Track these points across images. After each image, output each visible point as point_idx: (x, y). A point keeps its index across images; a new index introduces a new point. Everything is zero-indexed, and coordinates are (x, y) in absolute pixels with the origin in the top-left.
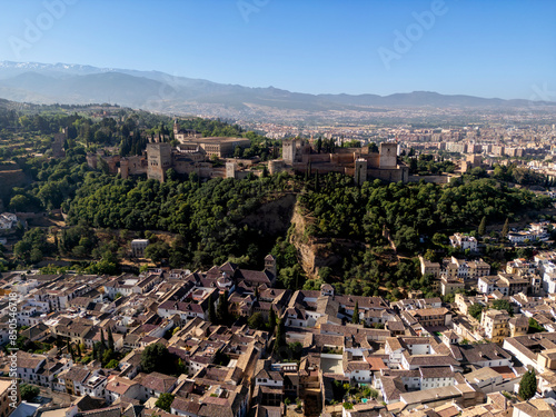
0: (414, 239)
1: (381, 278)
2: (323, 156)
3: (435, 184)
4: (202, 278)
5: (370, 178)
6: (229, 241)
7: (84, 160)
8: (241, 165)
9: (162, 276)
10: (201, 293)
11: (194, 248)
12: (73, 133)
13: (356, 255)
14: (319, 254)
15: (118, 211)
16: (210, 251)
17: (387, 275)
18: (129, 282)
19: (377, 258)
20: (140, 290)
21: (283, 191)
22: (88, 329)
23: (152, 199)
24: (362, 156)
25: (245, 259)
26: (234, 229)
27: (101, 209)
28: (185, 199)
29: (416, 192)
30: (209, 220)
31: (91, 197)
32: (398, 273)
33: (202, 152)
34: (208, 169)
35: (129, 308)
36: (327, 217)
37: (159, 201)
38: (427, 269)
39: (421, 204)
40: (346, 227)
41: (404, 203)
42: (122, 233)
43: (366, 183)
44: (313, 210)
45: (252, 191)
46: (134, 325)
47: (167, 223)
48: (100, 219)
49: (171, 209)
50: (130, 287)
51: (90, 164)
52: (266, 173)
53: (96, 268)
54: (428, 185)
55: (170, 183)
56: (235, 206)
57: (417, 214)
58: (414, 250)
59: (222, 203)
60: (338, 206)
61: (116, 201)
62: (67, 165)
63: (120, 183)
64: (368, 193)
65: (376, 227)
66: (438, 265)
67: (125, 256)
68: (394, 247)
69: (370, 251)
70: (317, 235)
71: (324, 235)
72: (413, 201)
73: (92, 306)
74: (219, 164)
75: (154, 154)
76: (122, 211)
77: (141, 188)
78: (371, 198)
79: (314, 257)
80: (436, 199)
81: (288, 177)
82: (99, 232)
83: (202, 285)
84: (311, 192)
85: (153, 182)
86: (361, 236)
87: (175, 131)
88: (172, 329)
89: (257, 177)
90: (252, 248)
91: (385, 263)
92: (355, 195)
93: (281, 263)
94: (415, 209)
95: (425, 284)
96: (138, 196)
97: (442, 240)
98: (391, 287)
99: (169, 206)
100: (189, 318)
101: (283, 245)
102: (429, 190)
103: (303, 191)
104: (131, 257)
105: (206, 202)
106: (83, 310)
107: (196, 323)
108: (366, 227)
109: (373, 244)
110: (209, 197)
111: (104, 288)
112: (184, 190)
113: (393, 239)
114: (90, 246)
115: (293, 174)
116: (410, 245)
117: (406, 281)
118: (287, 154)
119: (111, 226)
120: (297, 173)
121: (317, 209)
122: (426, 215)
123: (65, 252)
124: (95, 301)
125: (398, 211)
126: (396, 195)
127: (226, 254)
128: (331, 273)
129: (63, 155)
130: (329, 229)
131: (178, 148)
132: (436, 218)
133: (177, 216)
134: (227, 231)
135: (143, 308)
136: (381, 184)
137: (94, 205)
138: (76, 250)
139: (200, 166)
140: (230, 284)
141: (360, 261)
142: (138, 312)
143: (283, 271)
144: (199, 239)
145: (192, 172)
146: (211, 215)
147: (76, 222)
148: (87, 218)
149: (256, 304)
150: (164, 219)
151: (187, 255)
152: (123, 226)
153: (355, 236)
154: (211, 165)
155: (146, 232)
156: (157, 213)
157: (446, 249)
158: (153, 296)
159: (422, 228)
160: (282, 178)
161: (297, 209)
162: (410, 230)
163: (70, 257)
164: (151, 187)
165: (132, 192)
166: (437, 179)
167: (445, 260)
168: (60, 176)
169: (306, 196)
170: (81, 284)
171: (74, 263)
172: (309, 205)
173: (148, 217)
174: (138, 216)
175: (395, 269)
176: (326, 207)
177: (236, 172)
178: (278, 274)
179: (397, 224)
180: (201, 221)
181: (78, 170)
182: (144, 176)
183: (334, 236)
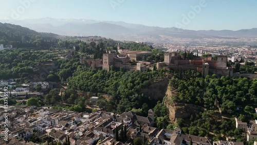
0: (232, 108)
1: (211, 127)
2: (186, 61)
3: (249, 78)
4: (117, 118)
5: (210, 73)
6: (134, 101)
7: (79, 60)
8: (145, 64)
9: (101, 114)
10: (115, 124)
11: (118, 103)
12: (78, 49)
13: (198, 114)
14: (177, 111)
15: (88, 83)
16: (125, 105)
17: (214, 126)
18: (85, 116)
19: (210, 116)
20: (89, 120)
21: (162, 78)
22: (61, 135)
23: (103, 79)
24: (207, 62)
25: (140, 110)
26: (136, 95)
27: (81, 82)
28: (116, 79)
29: (236, 82)
30: (126, 90)
31: (78, 76)
32: (221, 126)
33: (128, 58)
34: (129, 66)
35: (82, 128)
36: (184, 92)
37: (106, 80)
38: (239, 125)
39: (239, 89)
40: (194, 98)
41: (228, 88)
42: (88, 93)
43: (207, 76)
44: (177, 88)
45: (147, 77)
46: (82, 136)
47: (107, 90)
48: (80, 86)
49: (110, 84)
50: (85, 118)
51: (81, 62)
52: (155, 68)
53: (73, 108)
54: (244, 78)
55: (111, 71)
56: (138, 84)
57: (235, 95)
58: (232, 114)
59: (132, 82)
60: (190, 87)
61: (88, 79)
62: (72, 63)
63: (90, 71)
64: (209, 81)
65: (211, 99)
66: (246, 124)
67: (88, 104)
68: (220, 111)
69: (206, 112)
70: (177, 101)
71: (181, 102)
72: (234, 87)
73: (67, 125)
74: (134, 64)
75: (106, 58)
76: (89, 83)
77: (99, 73)
78: (210, 84)
79: (175, 113)
80: (249, 86)
81: (166, 71)
82: (79, 92)
83: (116, 121)
84: (177, 79)
85: (104, 71)
86: (201, 104)
87: (118, 48)
88: (98, 140)
89: (151, 70)
90: (145, 105)
91: (214, 120)
92: (201, 82)
93: (158, 114)
94: (235, 92)
95: (237, 134)
96: (97, 77)
97: (250, 110)
98: (216, 133)
99: (109, 82)
100: (107, 136)
101: (160, 105)
102: (244, 81)
103: (173, 78)
104: (90, 105)
105: (125, 81)
106: (63, 126)
107: (109, 139)
108: (205, 99)
109: (208, 108)
110: (127, 79)
111: (75, 118)
112: (117, 75)
113: (220, 107)
114: (74, 98)
115: (169, 69)
116: (230, 111)
117: (225, 131)
118: (167, 60)
119: (84, 90)
120: (171, 69)
121: (179, 88)
122: (241, 95)
123: (64, 100)
124: (69, 123)
125: (225, 92)
126: (224, 83)
127: (132, 107)
128: (183, 122)
129: (71, 58)
130: (184, 98)
131: (118, 56)
132: (248, 97)
133: (112, 87)
134: (133, 96)
135: (88, 129)
136: (216, 77)
137: (79, 80)
138: (69, 100)
139: (126, 64)
140: (129, 122)
141: (200, 117)
142: (85, 131)
143: (158, 119)
144: (120, 99)
145: (122, 67)
146: (127, 88)
147: (70, 87)
148: (75, 86)
149: (139, 134)
150: (106, 88)
151: (114, 106)
152: (89, 90)
153: (198, 104)
154: (130, 64)
155: (98, 94)
156: (104, 85)
157: (252, 116)
158: (94, 124)
159: (238, 102)
160: (163, 71)
161: (169, 87)
162: (230, 102)
163: (66, 103)
164: (103, 73)
165: (95, 75)
166: (251, 76)
167: (251, 122)
168: (68, 67)
169: (174, 81)
170: (65, 115)
171: (67, 105)
172: (175, 86)
173: (100, 87)
174: (95, 86)
175: (220, 123)
176: (184, 87)
177: (141, 68)
178: (156, 119)
179: (223, 98)
180: (122, 90)
181: (76, 64)
182: (101, 68)
183: (187, 103)
